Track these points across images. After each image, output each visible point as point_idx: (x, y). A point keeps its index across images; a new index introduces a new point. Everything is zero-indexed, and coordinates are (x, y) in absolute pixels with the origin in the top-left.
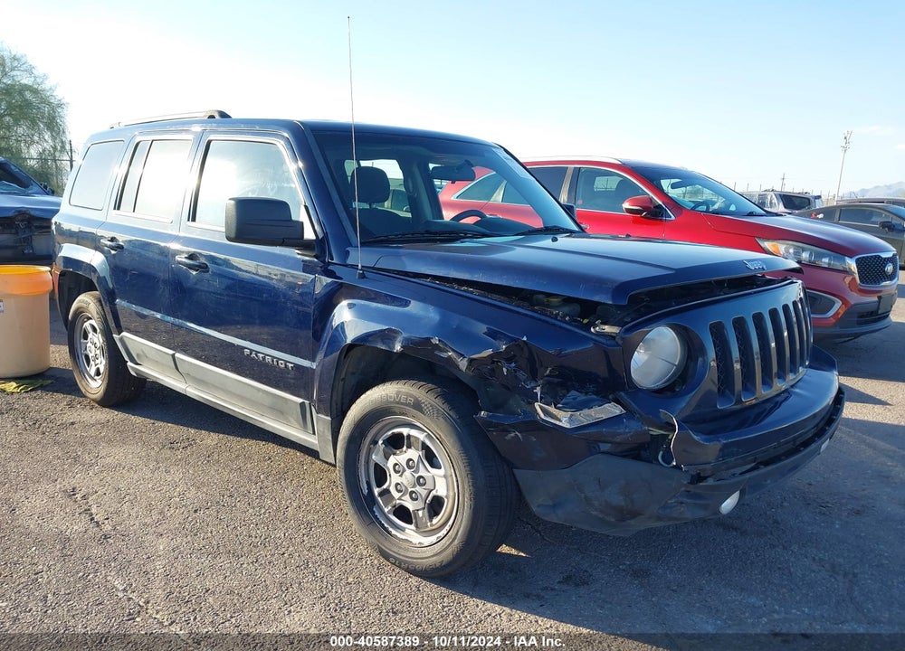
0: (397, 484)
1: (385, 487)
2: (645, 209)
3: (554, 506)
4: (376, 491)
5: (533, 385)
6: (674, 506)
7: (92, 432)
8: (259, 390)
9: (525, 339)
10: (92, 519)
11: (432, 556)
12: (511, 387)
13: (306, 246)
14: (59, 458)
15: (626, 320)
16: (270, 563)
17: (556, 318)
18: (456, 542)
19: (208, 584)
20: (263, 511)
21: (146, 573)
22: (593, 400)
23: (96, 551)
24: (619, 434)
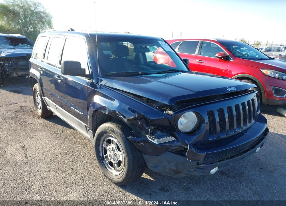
0: (109, 155)
1: (106, 155)
2: (223, 57)
3: (155, 167)
4: (104, 156)
5: (148, 128)
6: (193, 171)
7: (36, 127)
8: (75, 120)
9: (143, 114)
10: (26, 156)
11: (117, 179)
12: (141, 128)
13: (86, 76)
14: (24, 135)
15: (176, 109)
16: (72, 175)
17: (154, 107)
18: (123, 176)
19: (51, 181)
20: (76, 157)
21: (35, 176)
22: (165, 135)
23: (23, 167)
24: (173, 147)
